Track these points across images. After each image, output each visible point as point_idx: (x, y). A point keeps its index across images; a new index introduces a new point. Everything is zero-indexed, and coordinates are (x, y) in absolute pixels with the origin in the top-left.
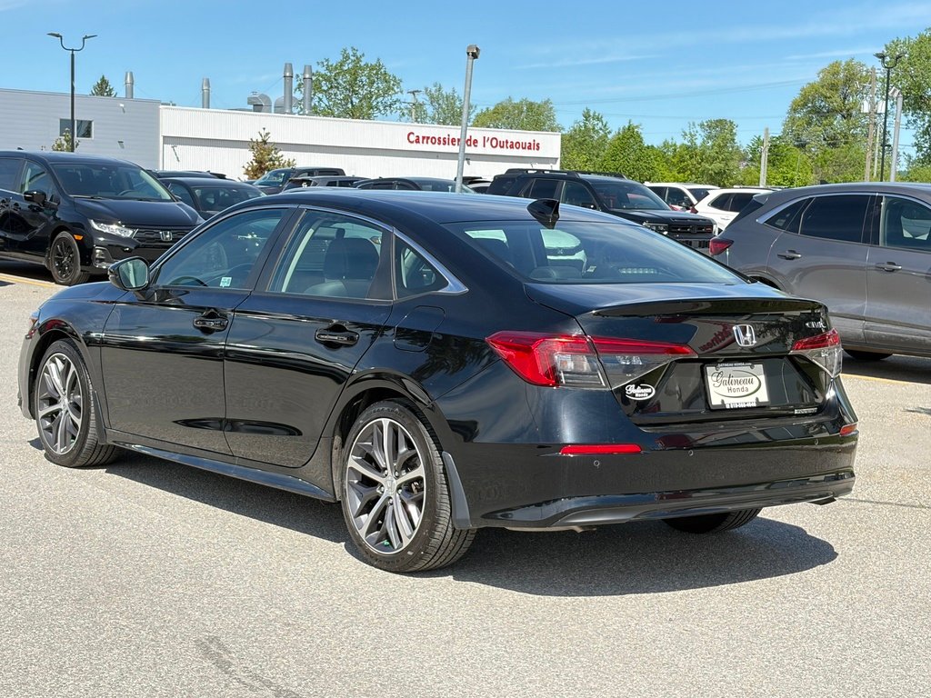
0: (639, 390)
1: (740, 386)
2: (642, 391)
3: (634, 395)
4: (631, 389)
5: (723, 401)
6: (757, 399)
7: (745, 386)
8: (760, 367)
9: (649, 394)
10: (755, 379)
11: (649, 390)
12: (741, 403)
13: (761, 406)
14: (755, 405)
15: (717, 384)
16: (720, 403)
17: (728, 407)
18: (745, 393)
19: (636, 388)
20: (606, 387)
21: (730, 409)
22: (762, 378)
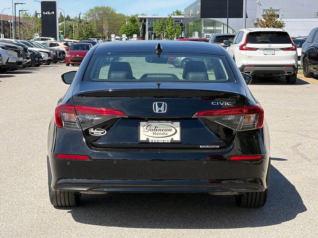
0: (96, 131)
1: (162, 132)
2: (98, 131)
3: (92, 133)
4: (92, 130)
5: (148, 139)
6: (172, 139)
7: (165, 132)
8: (178, 124)
9: (102, 133)
10: (173, 129)
11: (103, 132)
12: (161, 140)
13: (173, 143)
14: (170, 142)
15: (146, 130)
16: (146, 140)
17: (150, 141)
18: (165, 136)
19: (94, 130)
20: (80, 129)
21: (152, 143)
22: (178, 129)
